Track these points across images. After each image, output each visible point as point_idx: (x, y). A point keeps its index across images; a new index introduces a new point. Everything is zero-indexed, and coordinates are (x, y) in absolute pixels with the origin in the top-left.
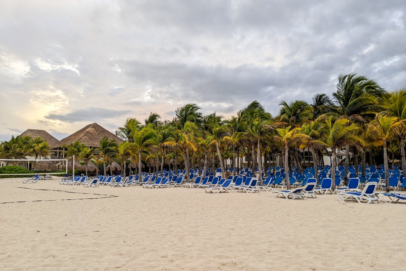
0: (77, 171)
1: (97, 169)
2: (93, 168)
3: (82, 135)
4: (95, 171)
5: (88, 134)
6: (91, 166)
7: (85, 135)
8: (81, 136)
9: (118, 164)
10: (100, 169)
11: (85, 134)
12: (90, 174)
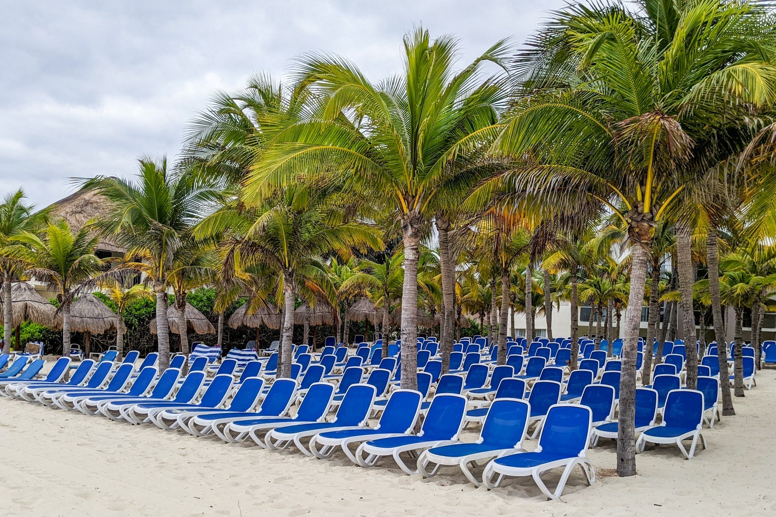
0: (41, 332)
1: (118, 326)
2: (101, 322)
3: (68, 210)
4: (110, 334)
5: (89, 208)
6: (96, 312)
7: (79, 209)
8: (63, 214)
9: (196, 311)
10: (129, 325)
11: (77, 207)
12: (91, 343)
